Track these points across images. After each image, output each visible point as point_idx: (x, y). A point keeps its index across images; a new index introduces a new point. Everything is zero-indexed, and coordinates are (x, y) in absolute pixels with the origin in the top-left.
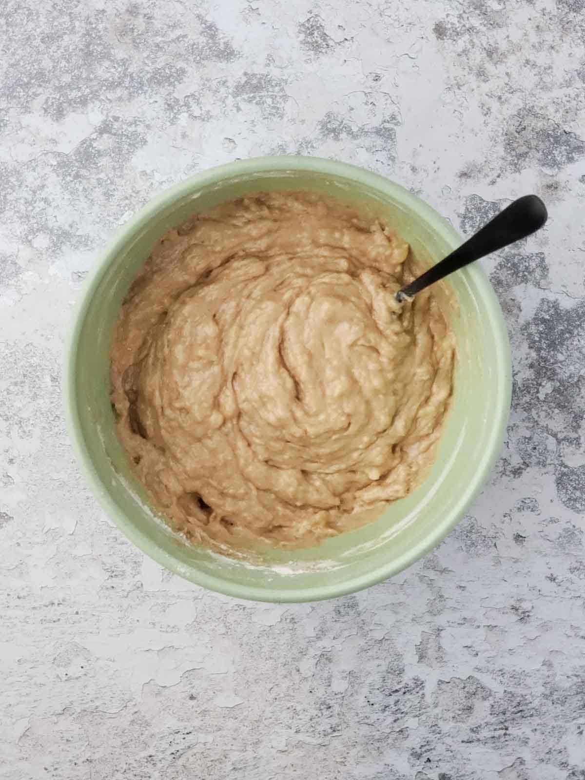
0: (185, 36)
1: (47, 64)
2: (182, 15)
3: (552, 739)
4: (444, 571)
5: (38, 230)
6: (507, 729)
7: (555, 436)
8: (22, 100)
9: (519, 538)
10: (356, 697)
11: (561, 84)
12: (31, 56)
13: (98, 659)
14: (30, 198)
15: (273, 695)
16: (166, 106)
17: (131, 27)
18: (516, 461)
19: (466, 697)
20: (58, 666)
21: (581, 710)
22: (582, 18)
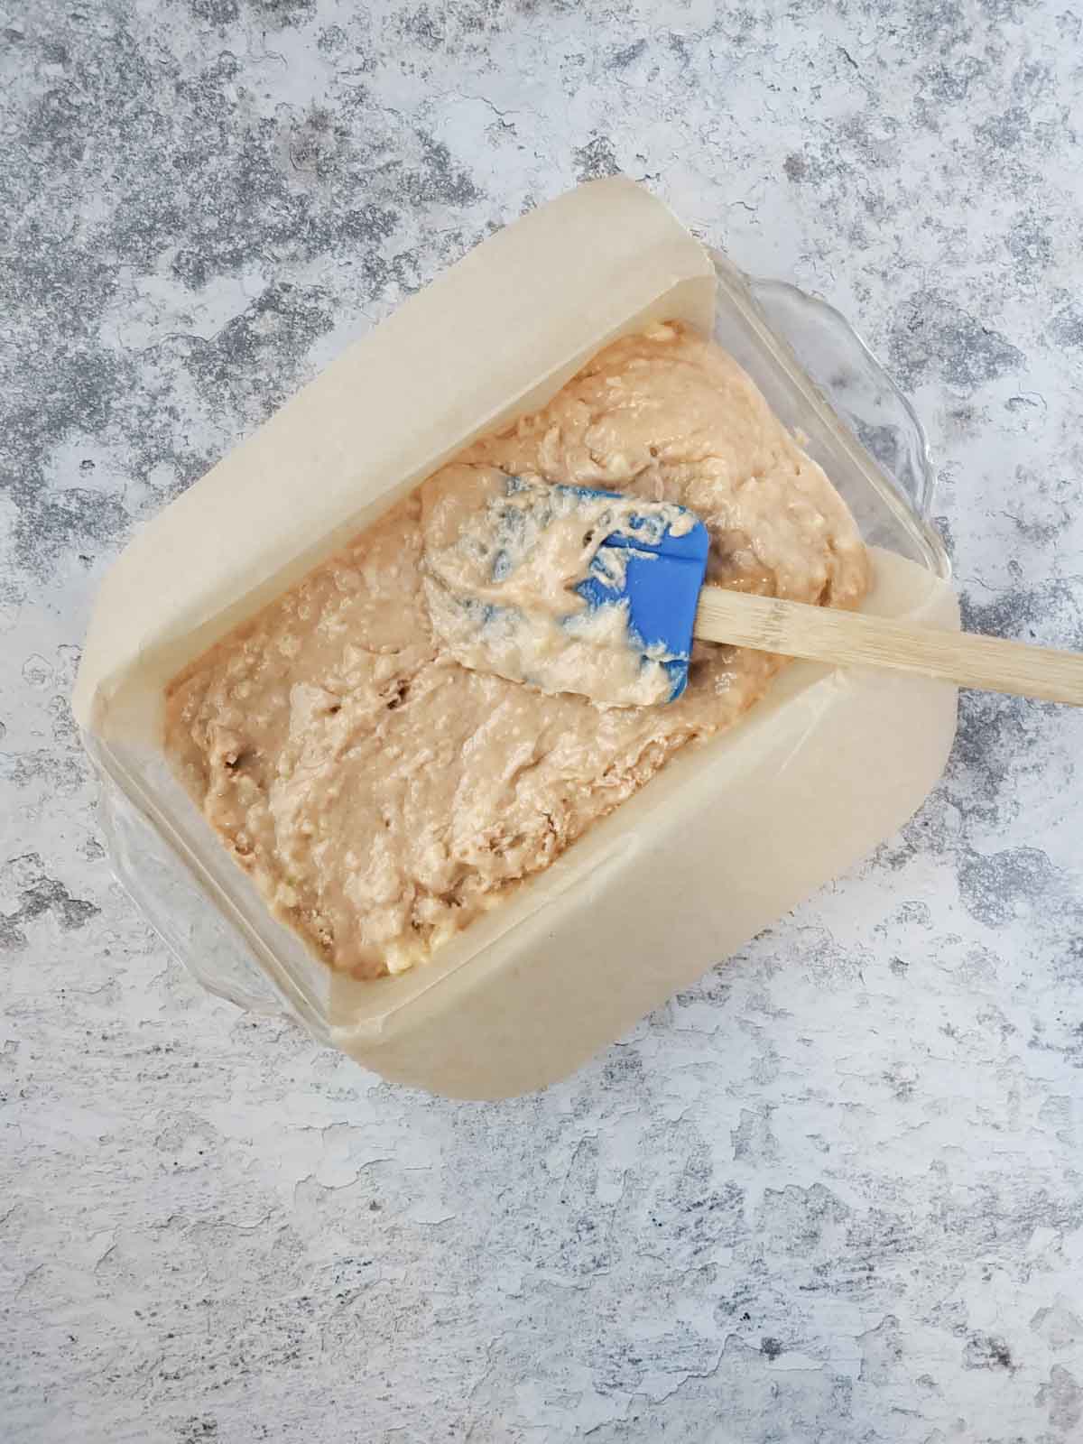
0: (398, 163)
1: (181, 199)
2: (394, 131)
3: (943, 1286)
4: (780, 1014)
5: (157, 458)
6: (871, 1269)
7: (958, 805)
8: (141, 254)
9: (898, 965)
10: (634, 1212)
11: (979, 257)
12: (158, 188)
13: (226, 1140)
14: (146, 408)
15: (504, 1206)
16: (365, 271)
17: (315, 146)
18: (897, 844)
19: (808, 1217)
20: (163, 1150)
21: (989, 1241)
22: (1014, 156)
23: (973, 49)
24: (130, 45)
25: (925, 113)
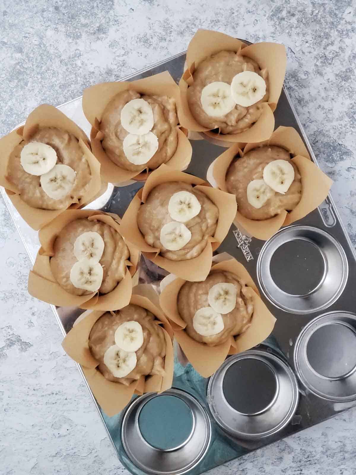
6: (301, 470)
11: (337, 119)
12: (53, 95)
13: (76, 425)
19: (279, 452)
20: (55, 429)
21: (342, 460)
22: (349, 84)
23: (335, 48)
24: (44, 47)
25: (318, 70)
